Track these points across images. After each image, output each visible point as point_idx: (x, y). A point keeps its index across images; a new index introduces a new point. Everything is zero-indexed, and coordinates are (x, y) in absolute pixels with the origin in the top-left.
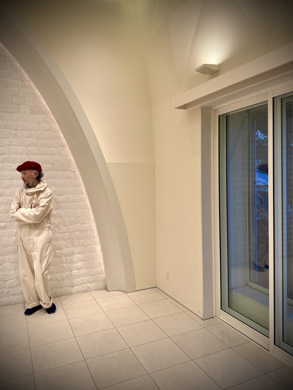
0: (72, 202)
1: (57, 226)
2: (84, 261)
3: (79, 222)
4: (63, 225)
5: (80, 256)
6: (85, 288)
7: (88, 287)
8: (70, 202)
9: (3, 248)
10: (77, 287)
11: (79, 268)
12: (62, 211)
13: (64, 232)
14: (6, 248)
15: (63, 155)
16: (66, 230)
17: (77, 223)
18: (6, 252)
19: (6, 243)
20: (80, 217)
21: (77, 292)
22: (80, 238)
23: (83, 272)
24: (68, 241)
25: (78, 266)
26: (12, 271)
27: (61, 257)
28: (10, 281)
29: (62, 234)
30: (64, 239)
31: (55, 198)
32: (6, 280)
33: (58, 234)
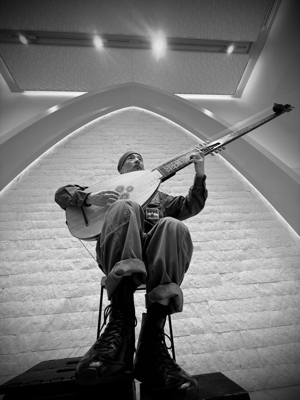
0: (262, 221)
1: (258, 248)
3: (282, 244)
4: (264, 247)
9: (203, 275)
12: (256, 230)
13: (271, 257)
14: (206, 275)
15: (233, 178)
16: (272, 254)
17: (280, 246)
18: (209, 282)
19: (206, 269)
20: (280, 238)
22: (295, 266)
24: (282, 269)
26: (224, 316)
27: (284, 295)
28: (225, 335)
29: (269, 259)
30: (274, 266)
31: (241, 216)
32: (220, 332)
33: (264, 259)
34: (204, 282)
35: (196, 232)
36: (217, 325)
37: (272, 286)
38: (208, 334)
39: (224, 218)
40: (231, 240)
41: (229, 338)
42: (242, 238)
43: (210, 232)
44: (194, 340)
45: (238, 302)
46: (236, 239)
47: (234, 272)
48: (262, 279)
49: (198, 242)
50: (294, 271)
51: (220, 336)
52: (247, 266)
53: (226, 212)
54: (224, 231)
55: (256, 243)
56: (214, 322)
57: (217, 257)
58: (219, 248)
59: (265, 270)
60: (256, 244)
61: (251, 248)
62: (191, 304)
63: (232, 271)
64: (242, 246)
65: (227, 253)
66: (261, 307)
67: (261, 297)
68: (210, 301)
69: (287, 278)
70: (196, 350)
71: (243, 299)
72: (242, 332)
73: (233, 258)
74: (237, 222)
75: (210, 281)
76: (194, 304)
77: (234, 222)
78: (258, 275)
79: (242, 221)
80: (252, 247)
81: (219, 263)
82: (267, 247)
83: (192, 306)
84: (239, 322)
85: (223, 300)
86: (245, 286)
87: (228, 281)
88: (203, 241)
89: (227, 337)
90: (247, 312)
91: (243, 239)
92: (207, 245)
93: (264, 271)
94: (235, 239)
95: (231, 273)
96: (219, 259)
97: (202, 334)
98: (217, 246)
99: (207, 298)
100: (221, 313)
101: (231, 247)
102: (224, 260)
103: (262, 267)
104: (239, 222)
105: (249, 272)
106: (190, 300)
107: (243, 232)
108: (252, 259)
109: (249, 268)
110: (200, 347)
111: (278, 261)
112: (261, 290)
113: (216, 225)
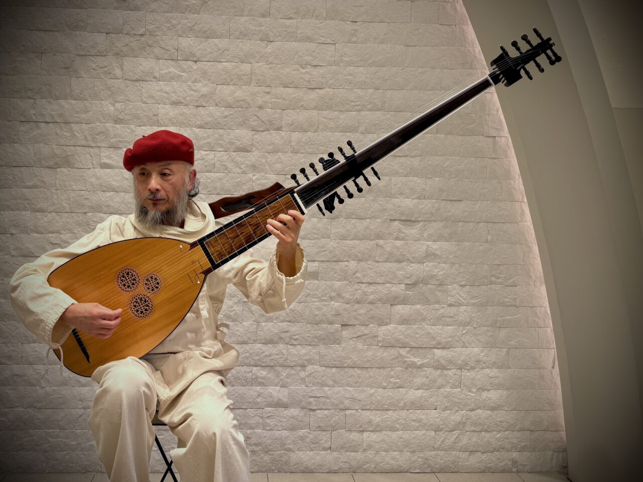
0: (482, 224)
1: (440, 285)
2: (507, 389)
3: (499, 280)
4: (456, 283)
5: (497, 374)
6: (504, 463)
7: (512, 460)
8: (479, 222)
9: (309, 325)
10: (484, 457)
11: (492, 406)
12: (457, 245)
13: (459, 303)
14: (315, 326)
16: (464, 299)
17: (495, 283)
18: (316, 337)
19: (317, 315)
20: (502, 268)
21: (483, 469)
22: (498, 325)
23: (502, 419)
24: (468, 328)
25: (490, 399)
27: (448, 369)
28: (320, 413)
29: (453, 308)
30: (457, 321)
31: (438, 210)
32: (312, 408)
33: (443, 308)
34: (308, 337)
35: (317, 241)
36: (312, 400)
37: (434, 354)
38: (292, 409)
39: (392, 212)
40: (388, 263)
41: (325, 417)
42: (417, 260)
43: (349, 242)
44: (269, 415)
45: (359, 372)
46: (401, 262)
47: (372, 325)
48: (420, 341)
49: (316, 261)
50: (490, 334)
51: (312, 413)
52: (401, 317)
53: (403, 194)
54: (381, 242)
55: (441, 275)
56: (307, 395)
57: (347, 296)
58: (358, 277)
59: (433, 327)
60: (440, 277)
61: (427, 284)
62: (276, 368)
63: (367, 323)
64: (408, 278)
65: (372, 288)
66: (397, 383)
67: (404, 369)
68: (310, 367)
69: (471, 343)
70: (270, 426)
71: (369, 369)
72: (348, 412)
73: (379, 300)
74: (421, 224)
75: (320, 336)
76: (280, 369)
77: (414, 221)
78: (416, 334)
79: (434, 221)
80: (430, 281)
81: (348, 306)
82: (463, 283)
83: (277, 371)
84: (350, 399)
85: (332, 367)
86: (381, 351)
87: (355, 339)
88: (327, 261)
89: (322, 416)
90: (368, 387)
91: (419, 263)
92: (334, 269)
93: (431, 328)
94: (399, 261)
95: (365, 327)
96: (350, 300)
97: (283, 409)
98: (355, 273)
99: (305, 362)
100: (324, 385)
101: (383, 278)
102: (358, 302)
103: (432, 321)
104: (426, 223)
105: (401, 327)
106: (276, 362)
107: (425, 248)
108: (418, 303)
109: (404, 321)
110: (276, 423)
111: (470, 314)
112: (410, 358)
113: (367, 228)
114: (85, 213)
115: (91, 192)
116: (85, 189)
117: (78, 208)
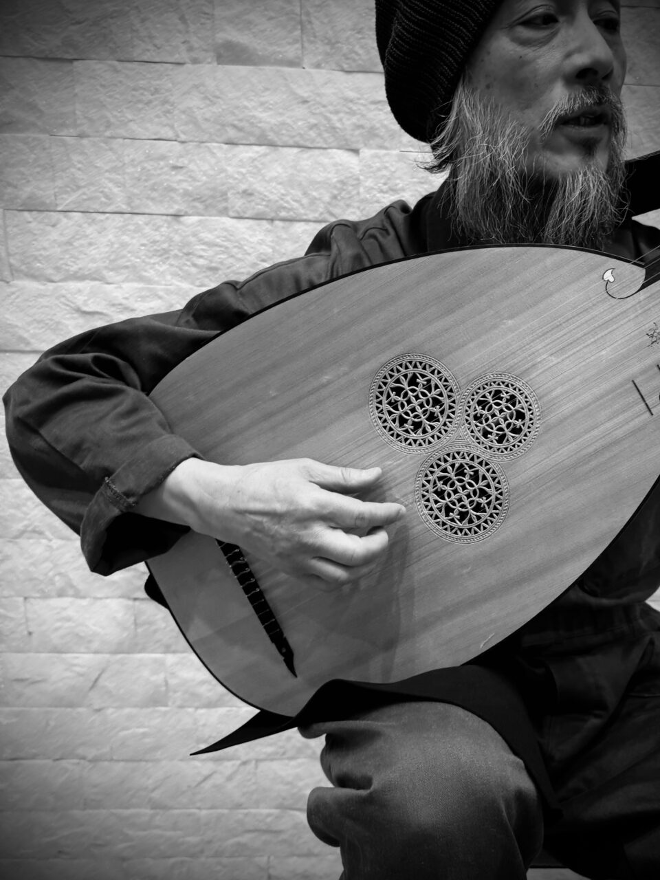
114: (176, 216)
115: (190, 146)
116: (170, 134)
117: (153, 199)
